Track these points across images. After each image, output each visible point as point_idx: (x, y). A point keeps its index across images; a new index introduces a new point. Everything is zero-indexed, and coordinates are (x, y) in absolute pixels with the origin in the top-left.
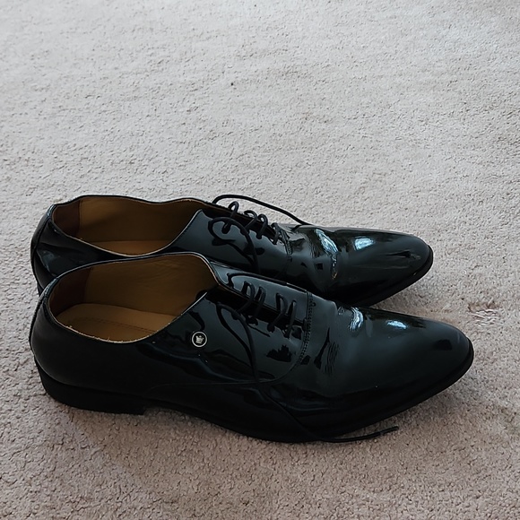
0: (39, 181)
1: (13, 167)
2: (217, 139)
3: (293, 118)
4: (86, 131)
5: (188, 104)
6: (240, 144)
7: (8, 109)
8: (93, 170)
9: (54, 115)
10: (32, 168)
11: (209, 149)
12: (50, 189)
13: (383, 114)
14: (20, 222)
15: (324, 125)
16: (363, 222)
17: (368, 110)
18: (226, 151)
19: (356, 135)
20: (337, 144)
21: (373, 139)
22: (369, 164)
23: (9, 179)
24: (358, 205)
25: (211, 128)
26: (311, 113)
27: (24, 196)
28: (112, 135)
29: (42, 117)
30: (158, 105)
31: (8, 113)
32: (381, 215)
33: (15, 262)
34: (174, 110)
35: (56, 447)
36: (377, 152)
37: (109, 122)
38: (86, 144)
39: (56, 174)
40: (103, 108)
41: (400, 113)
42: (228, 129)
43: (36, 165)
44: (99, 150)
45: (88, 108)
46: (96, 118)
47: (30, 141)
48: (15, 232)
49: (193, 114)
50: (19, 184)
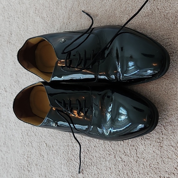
0: (37, 153)
1: (31, 163)
2: (19, 80)
3: (9, 48)
4: (15, 133)
5: (3, 92)
6: (21, 70)
7: (5, 165)
8: (33, 130)
9: (8, 147)
10: (32, 155)
11: (23, 83)
12: (41, 148)
13: (8, 10)
14: (56, 160)
15: (13, 35)
16: (58, 17)
17: (6, 17)
18: (25, 76)
19: (17, 21)
20: (21, 29)
21: (19, 14)
22: (31, 15)
23: (36, 165)
24: (50, 20)
25: (14, 83)
26: (7, 40)
27: (44, 159)
28: (17, 123)
29: (8, 151)
30: (3, 104)
31: (7, 165)
32: (55, 10)
33: (74, 162)
34: (5, 98)
35: (161, 145)
36: (25, 12)
37: (11, 124)
38: (21, 134)
39: (34, 145)
40: (4, 126)
41: (7, 3)
42: (14, 75)
43: (30, 153)
44: (24, 128)
45: (5, 133)
46: (9, 130)
47: (19, 156)
48: (60, 162)
49: (7, 90)
50: (39, 161)
